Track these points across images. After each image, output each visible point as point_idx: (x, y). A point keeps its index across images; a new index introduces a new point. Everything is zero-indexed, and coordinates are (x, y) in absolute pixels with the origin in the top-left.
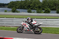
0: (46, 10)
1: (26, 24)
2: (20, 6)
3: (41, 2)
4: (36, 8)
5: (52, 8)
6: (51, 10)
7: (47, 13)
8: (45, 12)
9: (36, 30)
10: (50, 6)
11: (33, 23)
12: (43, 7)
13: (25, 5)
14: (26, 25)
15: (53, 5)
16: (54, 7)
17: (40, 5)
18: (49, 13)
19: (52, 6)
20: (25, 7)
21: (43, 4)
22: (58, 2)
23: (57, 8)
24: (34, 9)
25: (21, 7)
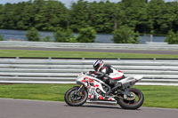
0: (84, 34)
1: (92, 80)
2: (4, 21)
3: (69, 8)
4: (51, 27)
5: (102, 26)
6: (98, 32)
7: (87, 42)
8: (79, 40)
9: (125, 97)
10: (93, 22)
11: (112, 76)
12: (75, 23)
13: (19, 16)
14: (95, 83)
15: (104, 17)
16: (108, 24)
17: (66, 17)
18: (93, 42)
19: (100, 20)
20: (19, 23)
21: (74, 16)
22: (118, 9)
23: (115, 27)
24: (47, 30)
25: (5, 23)
